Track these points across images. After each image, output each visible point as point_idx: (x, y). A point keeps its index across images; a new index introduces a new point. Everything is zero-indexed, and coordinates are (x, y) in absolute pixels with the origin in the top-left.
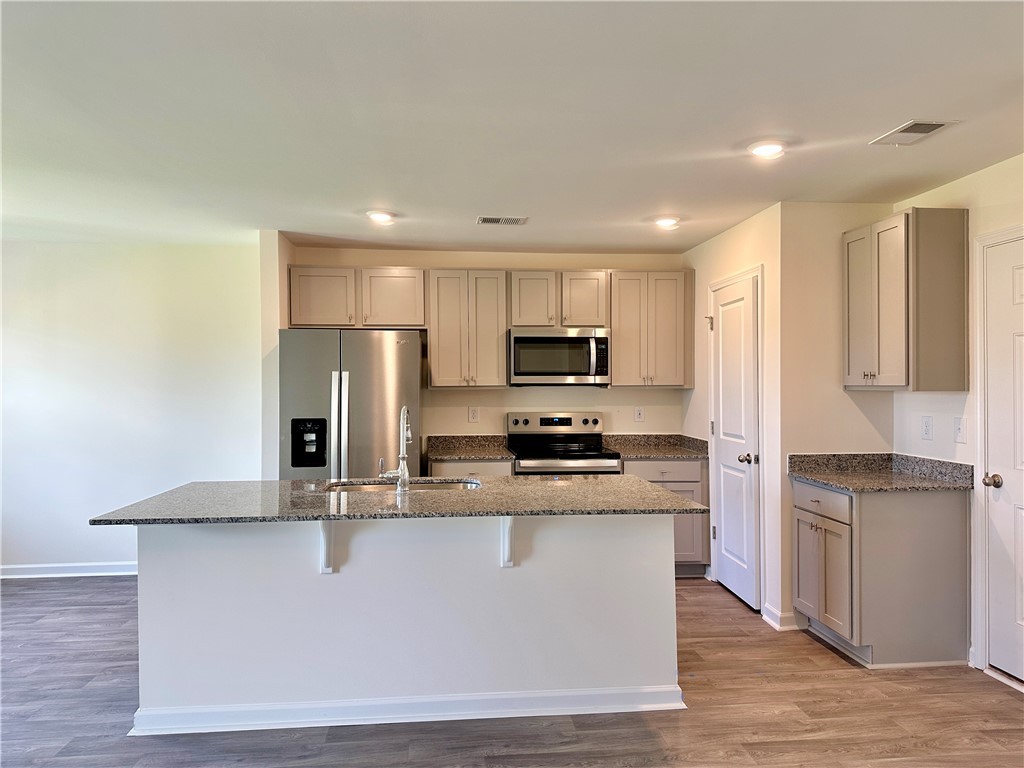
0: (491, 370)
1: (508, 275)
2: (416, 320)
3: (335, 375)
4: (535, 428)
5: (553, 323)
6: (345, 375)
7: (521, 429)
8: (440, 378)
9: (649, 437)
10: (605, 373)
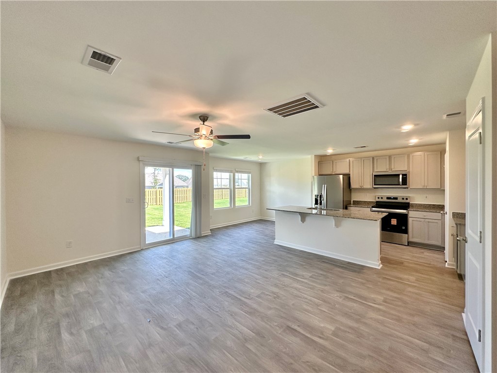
0: (368, 183)
1: (373, 158)
2: (347, 172)
3: (323, 185)
4: (385, 200)
5: (388, 170)
6: (326, 185)
7: (380, 200)
8: (353, 186)
9: (430, 205)
10: (406, 185)
